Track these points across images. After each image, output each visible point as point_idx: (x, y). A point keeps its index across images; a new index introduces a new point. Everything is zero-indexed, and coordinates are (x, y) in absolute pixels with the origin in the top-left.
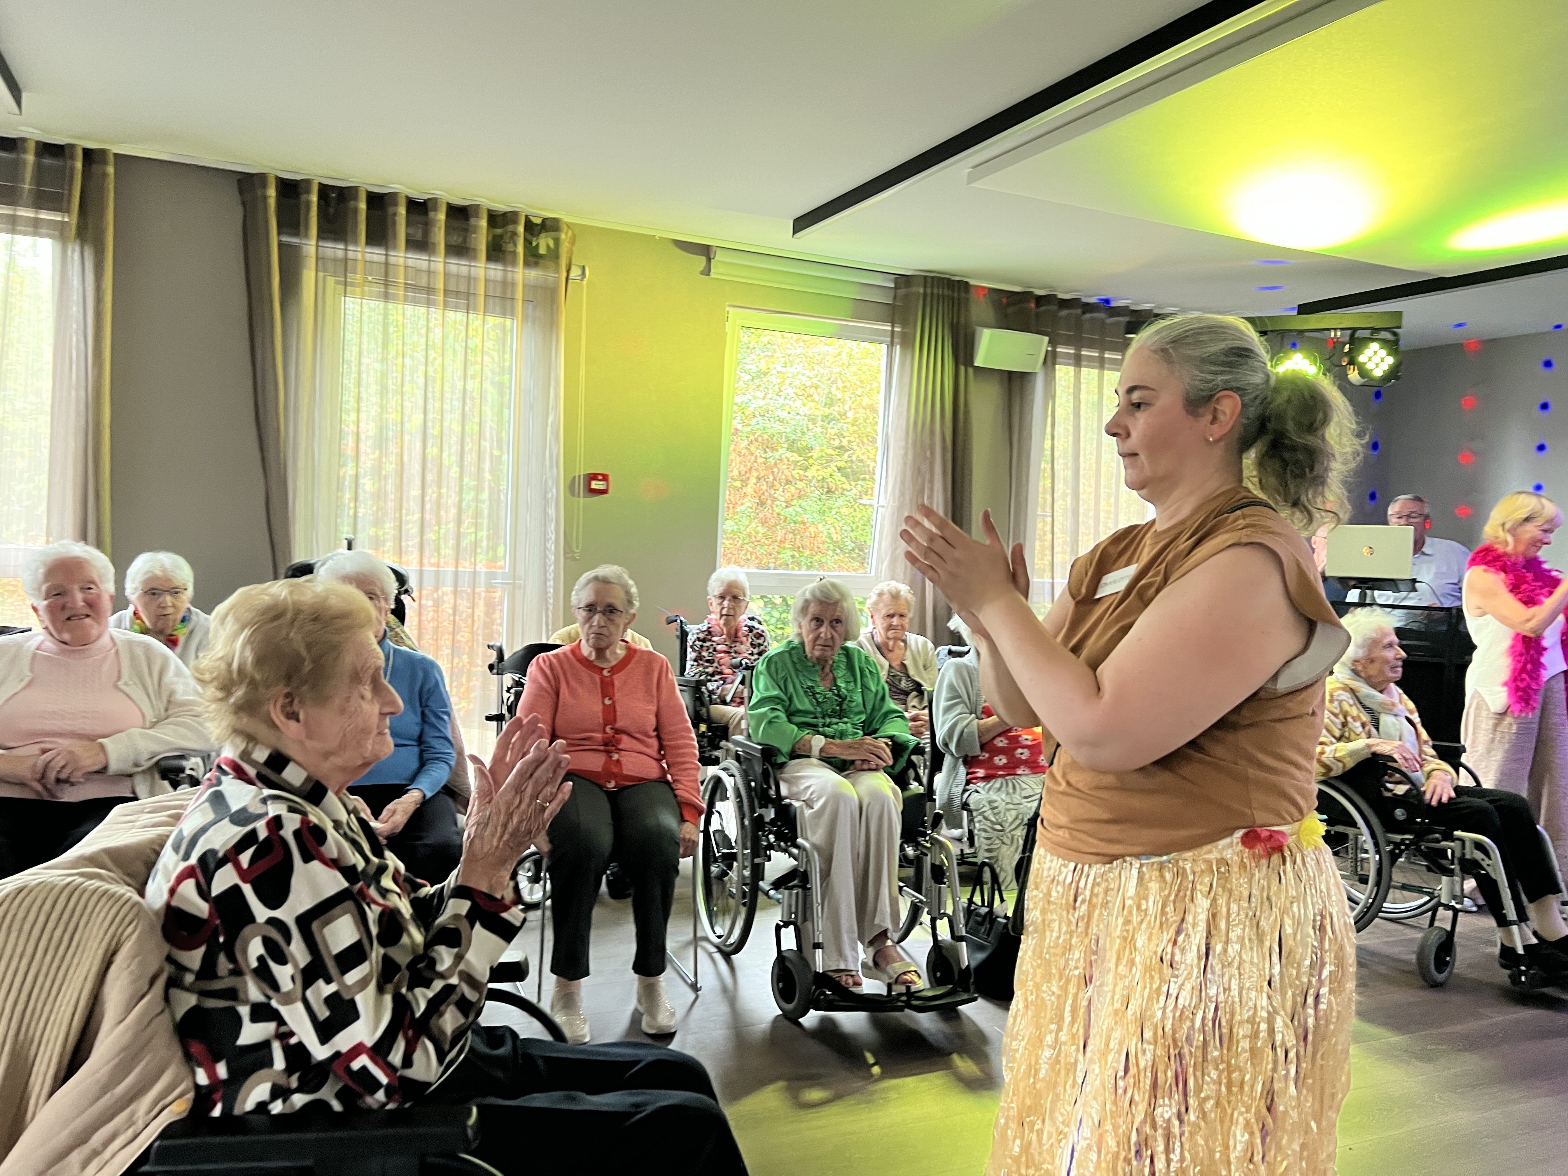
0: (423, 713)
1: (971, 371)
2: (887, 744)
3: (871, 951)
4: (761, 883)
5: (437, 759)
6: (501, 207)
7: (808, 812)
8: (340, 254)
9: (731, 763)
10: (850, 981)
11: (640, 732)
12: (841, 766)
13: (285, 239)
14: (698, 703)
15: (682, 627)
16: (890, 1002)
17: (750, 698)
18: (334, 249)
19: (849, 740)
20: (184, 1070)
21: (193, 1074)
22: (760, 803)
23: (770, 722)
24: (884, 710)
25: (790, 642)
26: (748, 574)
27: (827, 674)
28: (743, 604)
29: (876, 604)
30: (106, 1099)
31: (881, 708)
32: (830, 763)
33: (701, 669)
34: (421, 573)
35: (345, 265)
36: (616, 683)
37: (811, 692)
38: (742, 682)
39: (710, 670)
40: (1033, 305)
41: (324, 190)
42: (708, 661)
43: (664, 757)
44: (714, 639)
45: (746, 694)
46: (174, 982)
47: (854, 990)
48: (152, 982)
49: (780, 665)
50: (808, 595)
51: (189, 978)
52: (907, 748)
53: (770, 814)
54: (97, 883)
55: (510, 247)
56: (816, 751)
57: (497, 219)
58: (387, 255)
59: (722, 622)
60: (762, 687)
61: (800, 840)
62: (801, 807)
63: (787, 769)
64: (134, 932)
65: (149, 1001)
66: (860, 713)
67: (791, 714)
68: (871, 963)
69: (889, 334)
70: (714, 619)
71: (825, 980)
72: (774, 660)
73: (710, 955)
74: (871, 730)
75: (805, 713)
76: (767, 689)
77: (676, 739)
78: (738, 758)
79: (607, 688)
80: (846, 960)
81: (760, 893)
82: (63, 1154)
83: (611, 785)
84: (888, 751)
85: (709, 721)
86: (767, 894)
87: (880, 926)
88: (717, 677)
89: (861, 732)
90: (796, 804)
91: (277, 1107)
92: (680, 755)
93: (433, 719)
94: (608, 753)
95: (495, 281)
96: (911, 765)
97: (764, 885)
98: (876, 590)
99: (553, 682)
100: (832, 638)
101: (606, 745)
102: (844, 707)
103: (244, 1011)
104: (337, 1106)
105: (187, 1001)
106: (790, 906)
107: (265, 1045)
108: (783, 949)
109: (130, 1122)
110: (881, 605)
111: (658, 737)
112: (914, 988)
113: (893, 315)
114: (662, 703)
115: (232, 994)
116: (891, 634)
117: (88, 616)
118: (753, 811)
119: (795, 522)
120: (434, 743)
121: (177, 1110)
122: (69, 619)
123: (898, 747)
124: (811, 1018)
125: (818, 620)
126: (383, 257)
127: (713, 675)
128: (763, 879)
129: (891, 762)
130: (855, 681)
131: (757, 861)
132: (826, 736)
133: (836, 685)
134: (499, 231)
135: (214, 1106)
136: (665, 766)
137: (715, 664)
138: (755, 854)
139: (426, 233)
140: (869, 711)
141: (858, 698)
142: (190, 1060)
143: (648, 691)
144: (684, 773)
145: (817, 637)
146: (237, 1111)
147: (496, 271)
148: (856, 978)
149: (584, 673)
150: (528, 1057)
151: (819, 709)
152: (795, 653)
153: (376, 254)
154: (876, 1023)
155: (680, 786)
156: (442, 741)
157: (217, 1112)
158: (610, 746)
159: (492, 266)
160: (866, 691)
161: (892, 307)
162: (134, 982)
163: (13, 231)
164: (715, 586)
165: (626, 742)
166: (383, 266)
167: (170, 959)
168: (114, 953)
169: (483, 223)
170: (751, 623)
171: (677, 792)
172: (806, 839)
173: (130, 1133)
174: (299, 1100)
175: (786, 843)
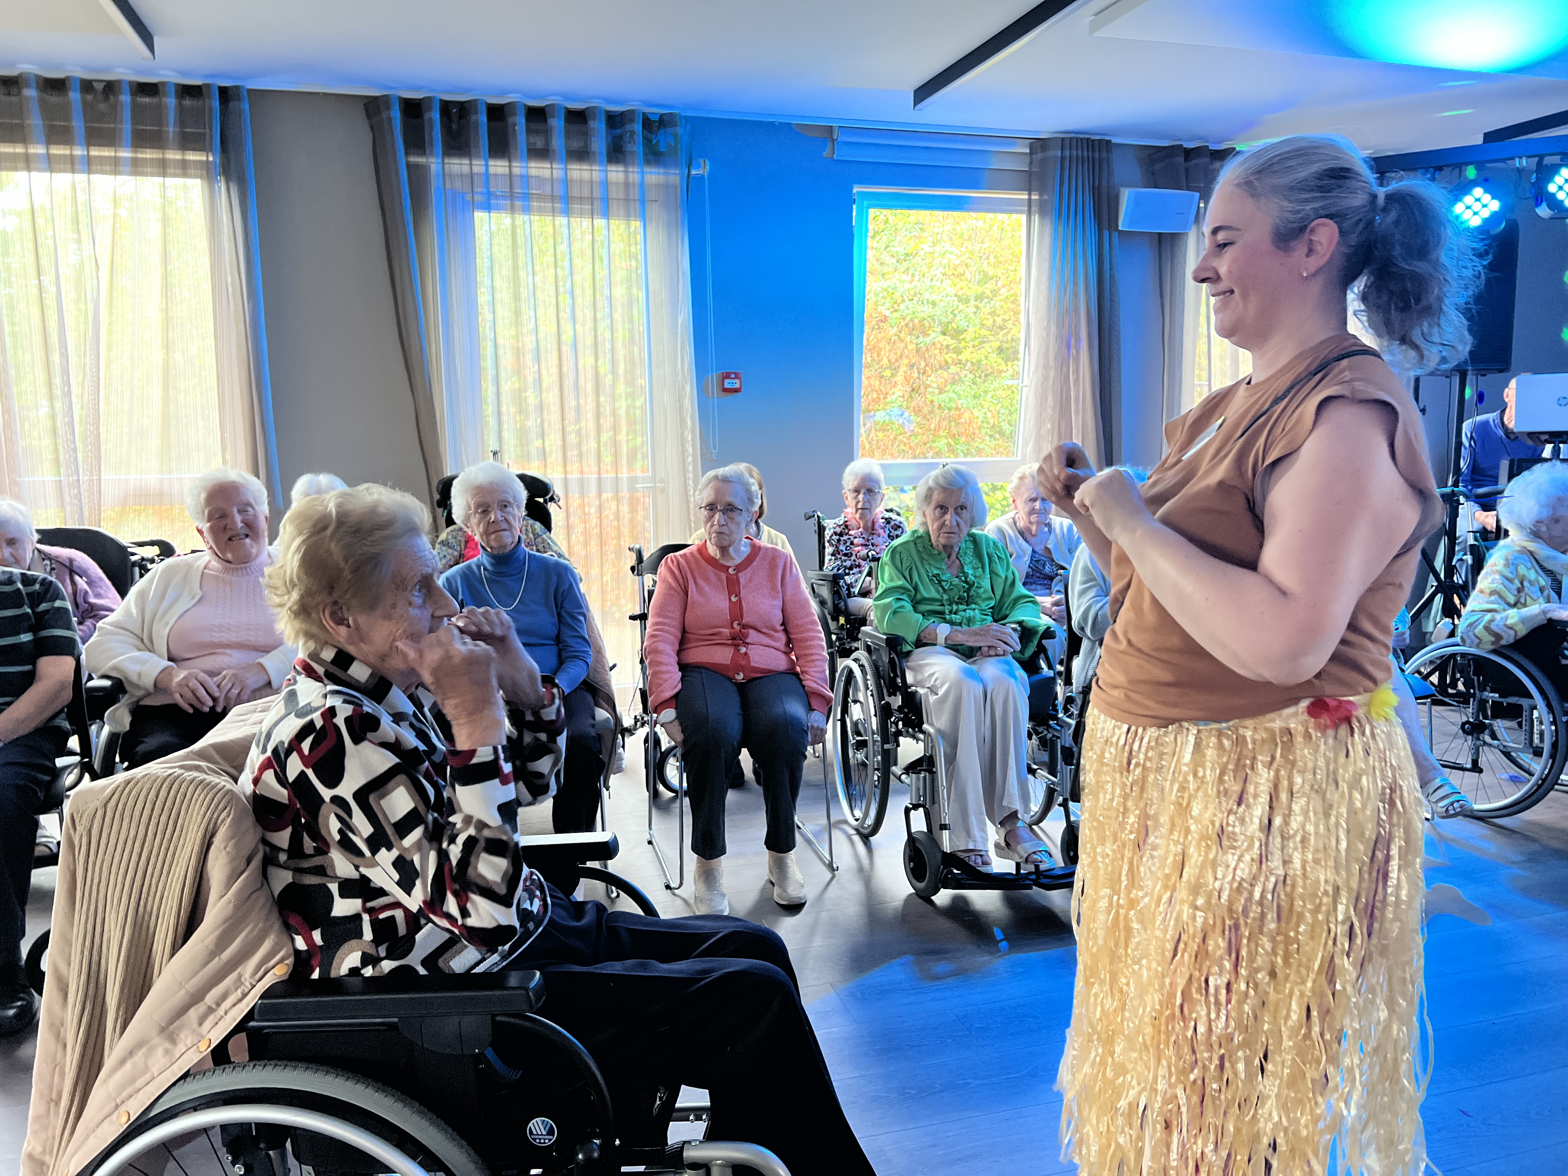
0: (559, 615)
1: (1115, 235)
2: (1014, 630)
3: (1003, 832)
4: (894, 768)
5: (575, 657)
6: (617, 105)
7: (932, 698)
8: (466, 169)
9: (861, 654)
10: (979, 861)
11: (767, 627)
12: (967, 653)
13: (413, 159)
14: (836, 597)
15: (819, 523)
16: (1017, 880)
17: (877, 589)
18: (458, 165)
19: (976, 626)
20: (285, 938)
21: (293, 940)
22: (888, 691)
23: (895, 612)
24: (1015, 595)
25: (915, 532)
26: (883, 466)
27: (954, 562)
28: (879, 497)
29: (1017, 488)
30: (216, 963)
31: (1011, 593)
32: (957, 651)
33: (839, 562)
34: (566, 481)
35: (470, 177)
36: (742, 580)
37: (937, 580)
38: (869, 574)
39: (848, 564)
40: (1181, 159)
41: (446, 107)
42: (846, 555)
43: (792, 649)
44: (851, 532)
45: (873, 586)
46: (270, 861)
47: (983, 869)
48: (249, 862)
49: (904, 556)
50: (931, 483)
51: (283, 857)
52: (1036, 632)
53: (896, 701)
54: (195, 774)
55: (629, 147)
56: (941, 639)
57: (615, 120)
58: (510, 167)
59: (858, 516)
60: (888, 577)
61: (925, 726)
62: (926, 695)
63: (913, 657)
64: (228, 816)
65: (247, 877)
66: (990, 599)
67: (916, 603)
68: (1003, 844)
69: (1026, 203)
70: (850, 512)
71: (951, 859)
72: (899, 549)
73: (849, 837)
74: (1000, 616)
75: (932, 600)
76: (891, 580)
77: (803, 632)
78: (868, 649)
79: (733, 586)
80: (974, 841)
81: (892, 777)
82: (184, 1010)
83: (740, 677)
84: (1016, 636)
85: (847, 614)
86: (899, 779)
87: (1009, 808)
88: (855, 570)
89: (990, 618)
90: (921, 691)
91: (368, 972)
92: (806, 648)
93: (570, 621)
94: (737, 646)
95: (617, 184)
96: (1041, 649)
97: (897, 770)
98: (1017, 474)
99: (681, 581)
100: (958, 524)
101: (734, 639)
102: (972, 593)
103: (334, 887)
104: (422, 971)
105: (282, 878)
106: (918, 789)
107: (357, 918)
108: (913, 830)
109: (239, 982)
110: (1023, 489)
111: (786, 631)
112: (1043, 867)
113: (1030, 182)
114: (788, 598)
115: (321, 871)
116: (1034, 518)
117: (247, 536)
118: (881, 698)
119: (949, 409)
120: (570, 641)
121: (279, 973)
122: (230, 539)
123: (1026, 633)
124: (943, 897)
125: (943, 508)
126: (507, 169)
127: (851, 568)
128: (896, 764)
129: (1018, 648)
130: (983, 568)
131: (886, 746)
132: (951, 623)
133: (964, 572)
134: (618, 132)
135: (313, 971)
136: (794, 658)
137: (853, 558)
138: (885, 740)
139: (548, 142)
140: (998, 597)
141: (987, 584)
142: (289, 929)
143: (773, 588)
144: (812, 664)
145: (943, 525)
146: (333, 974)
147: (616, 172)
148: (985, 858)
149: (710, 571)
150: (613, 931)
151: (946, 597)
152: (921, 542)
153: (499, 167)
154: (1010, 902)
155: (807, 677)
156: (580, 640)
157: (316, 975)
158: (738, 640)
159: (612, 168)
160: (994, 577)
161: (1029, 174)
162: (232, 860)
163: (164, 175)
164: (850, 478)
165: (753, 636)
166: (508, 179)
167: (264, 841)
168: (213, 835)
169: (601, 125)
170: (887, 515)
171: (804, 683)
172: (932, 725)
173: (239, 992)
174: (387, 965)
175: (913, 729)
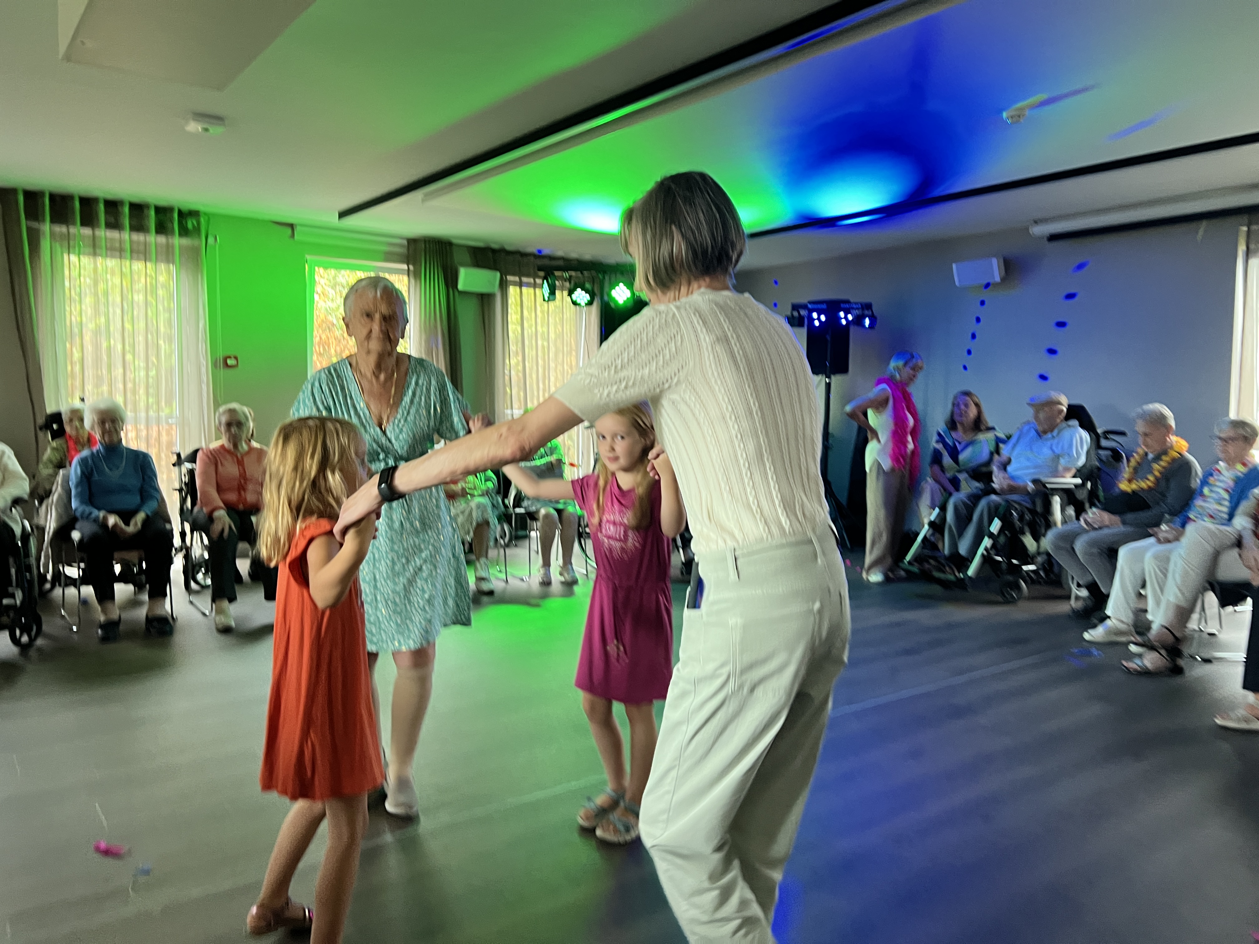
0: (143, 477)
1: (456, 293)
6: (162, 203)
8: (65, 231)
35: (68, 237)
36: (245, 461)
40: (490, 254)
41: (53, 196)
55: (169, 225)
57: (161, 211)
58: (93, 232)
69: (407, 271)
83: (240, 507)
94: (240, 493)
95: (161, 245)
99: (213, 460)
101: (239, 490)
113: (408, 260)
134: (162, 217)
139: (117, 219)
147: (162, 239)
149: (228, 456)
158: (241, 490)
159: (159, 237)
161: (408, 256)
165: (250, 487)
166: (91, 238)
169: (152, 213)
